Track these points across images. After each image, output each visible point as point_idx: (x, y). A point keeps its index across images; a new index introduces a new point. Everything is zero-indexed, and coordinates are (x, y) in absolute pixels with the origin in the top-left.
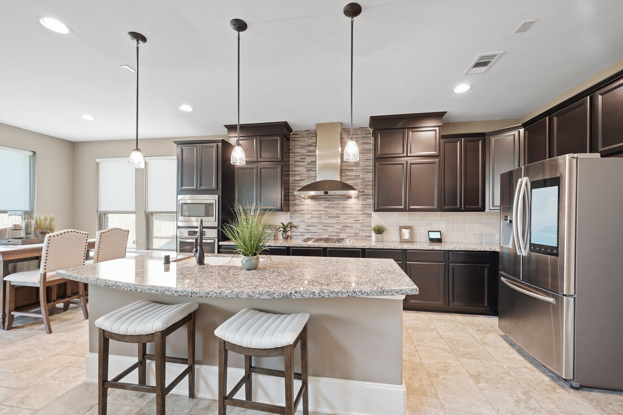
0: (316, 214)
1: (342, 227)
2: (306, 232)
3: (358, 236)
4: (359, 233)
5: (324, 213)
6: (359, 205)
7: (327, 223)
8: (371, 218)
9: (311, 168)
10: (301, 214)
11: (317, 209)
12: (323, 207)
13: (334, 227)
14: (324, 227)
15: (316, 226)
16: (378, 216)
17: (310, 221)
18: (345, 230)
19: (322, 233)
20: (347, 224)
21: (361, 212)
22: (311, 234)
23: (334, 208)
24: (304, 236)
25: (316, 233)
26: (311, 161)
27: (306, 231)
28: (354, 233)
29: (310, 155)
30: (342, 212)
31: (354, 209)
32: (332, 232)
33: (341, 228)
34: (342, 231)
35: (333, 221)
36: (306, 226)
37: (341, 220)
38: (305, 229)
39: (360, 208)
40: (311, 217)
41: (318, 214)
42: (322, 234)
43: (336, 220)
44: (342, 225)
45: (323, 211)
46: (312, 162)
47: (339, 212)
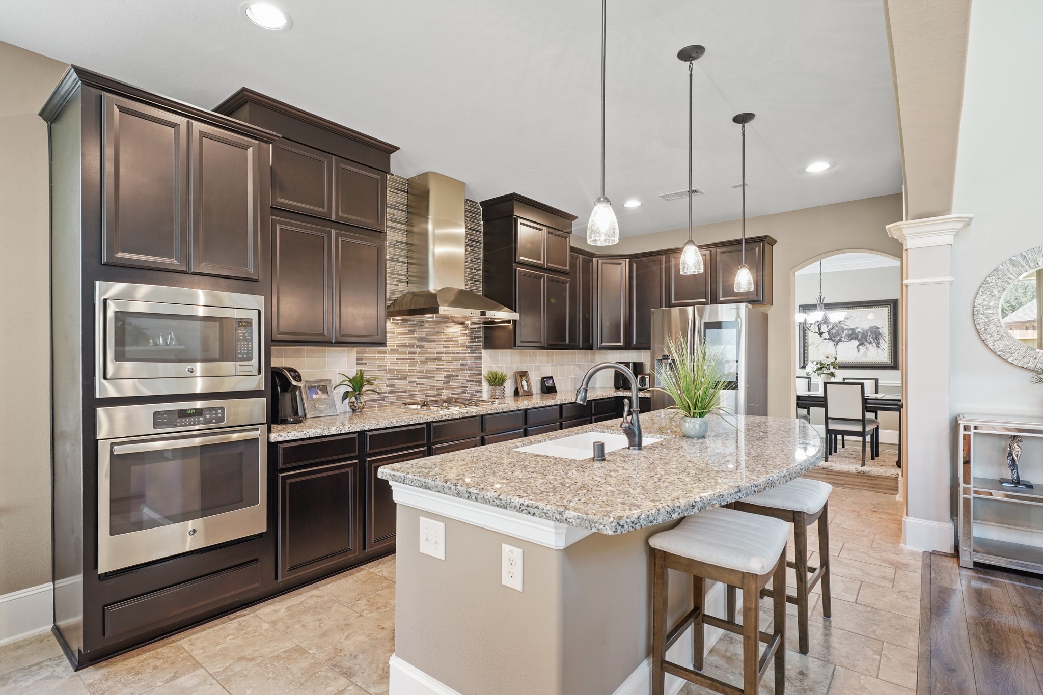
0: (406, 353)
1: (445, 377)
2: (389, 392)
3: (465, 393)
4: (467, 387)
5: (418, 350)
6: (467, 336)
7: (423, 371)
8: (481, 359)
9: (396, 255)
10: (378, 353)
11: (407, 342)
12: (416, 338)
13: (434, 377)
14: (418, 378)
15: (406, 379)
16: (489, 357)
17: (396, 367)
18: (449, 383)
19: (416, 391)
20: (452, 371)
21: (469, 350)
22: (397, 394)
23: (434, 341)
24: (384, 399)
25: (406, 391)
26: (397, 241)
27: (389, 389)
28: (462, 387)
29: (394, 228)
30: (445, 350)
31: (461, 343)
32: (432, 388)
33: (443, 378)
34: (445, 385)
35: (432, 366)
36: (388, 379)
37: (442, 365)
38: (387, 386)
39: (468, 342)
40: (397, 359)
41: (409, 353)
42: (416, 393)
43: (437, 365)
44: (445, 373)
45: (417, 346)
46: (398, 244)
47: (440, 349)
